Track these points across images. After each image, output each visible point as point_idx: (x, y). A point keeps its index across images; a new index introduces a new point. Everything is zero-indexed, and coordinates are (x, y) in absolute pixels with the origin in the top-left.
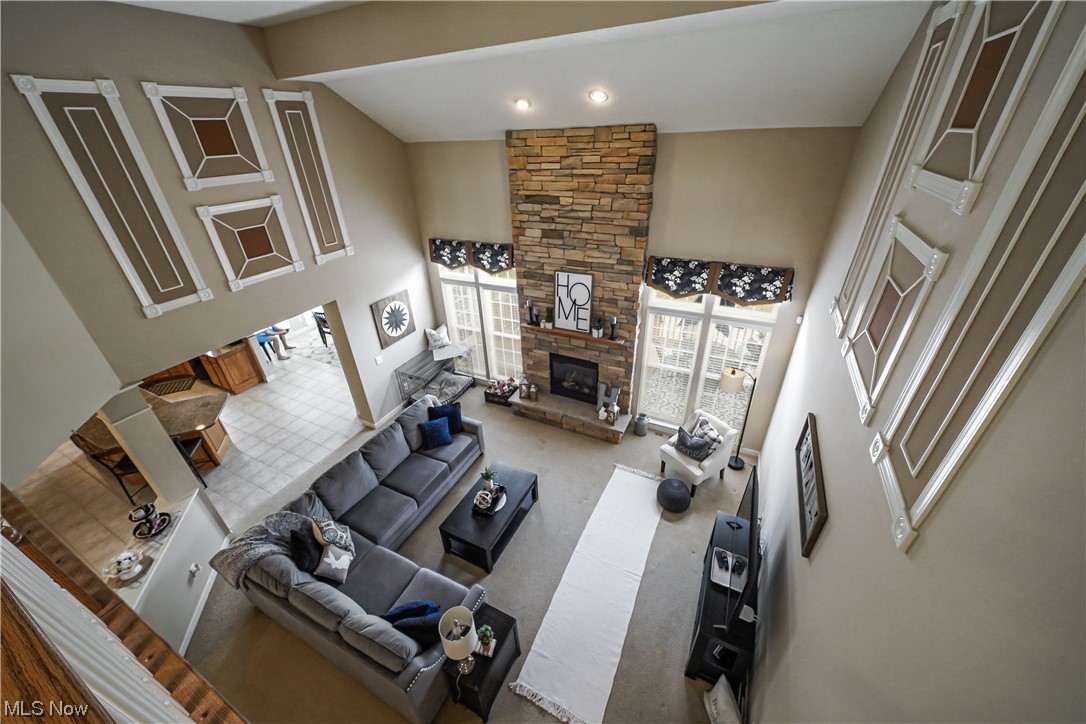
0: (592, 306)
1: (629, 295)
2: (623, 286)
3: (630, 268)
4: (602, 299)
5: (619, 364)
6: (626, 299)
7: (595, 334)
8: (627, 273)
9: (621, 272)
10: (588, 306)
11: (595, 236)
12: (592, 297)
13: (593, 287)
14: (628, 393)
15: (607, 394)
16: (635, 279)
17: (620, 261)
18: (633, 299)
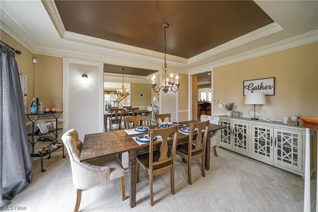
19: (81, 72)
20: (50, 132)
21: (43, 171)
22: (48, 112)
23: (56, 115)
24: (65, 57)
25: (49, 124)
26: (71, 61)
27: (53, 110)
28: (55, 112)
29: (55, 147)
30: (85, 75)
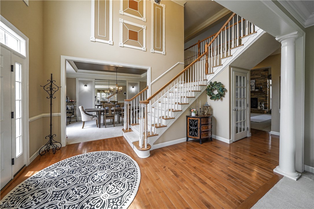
0: (255, 86)
1: (265, 82)
2: (263, 80)
3: (264, 77)
4: (258, 84)
5: (263, 97)
6: (264, 83)
7: (256, 90)
8: (264, 78)
9: (262, 78)
10: (254, 86)
11: (256, 73)
12: (255, 84)
13: (255, 82)
14: (267, 104)
15: (261, 104)
16: (266, 79)
17: (261, 76)
18: (266, 82)
19: (84, 84)
20: (71, 110)
21: (70, 123)
22: (71, 102)
23: (74, 103)
24: (77, 78)
25: (71, 106)
26: (80, 79)
27: (73, 101)
28: (73, 102)
29: (73, 116)
30: (86, 85)
